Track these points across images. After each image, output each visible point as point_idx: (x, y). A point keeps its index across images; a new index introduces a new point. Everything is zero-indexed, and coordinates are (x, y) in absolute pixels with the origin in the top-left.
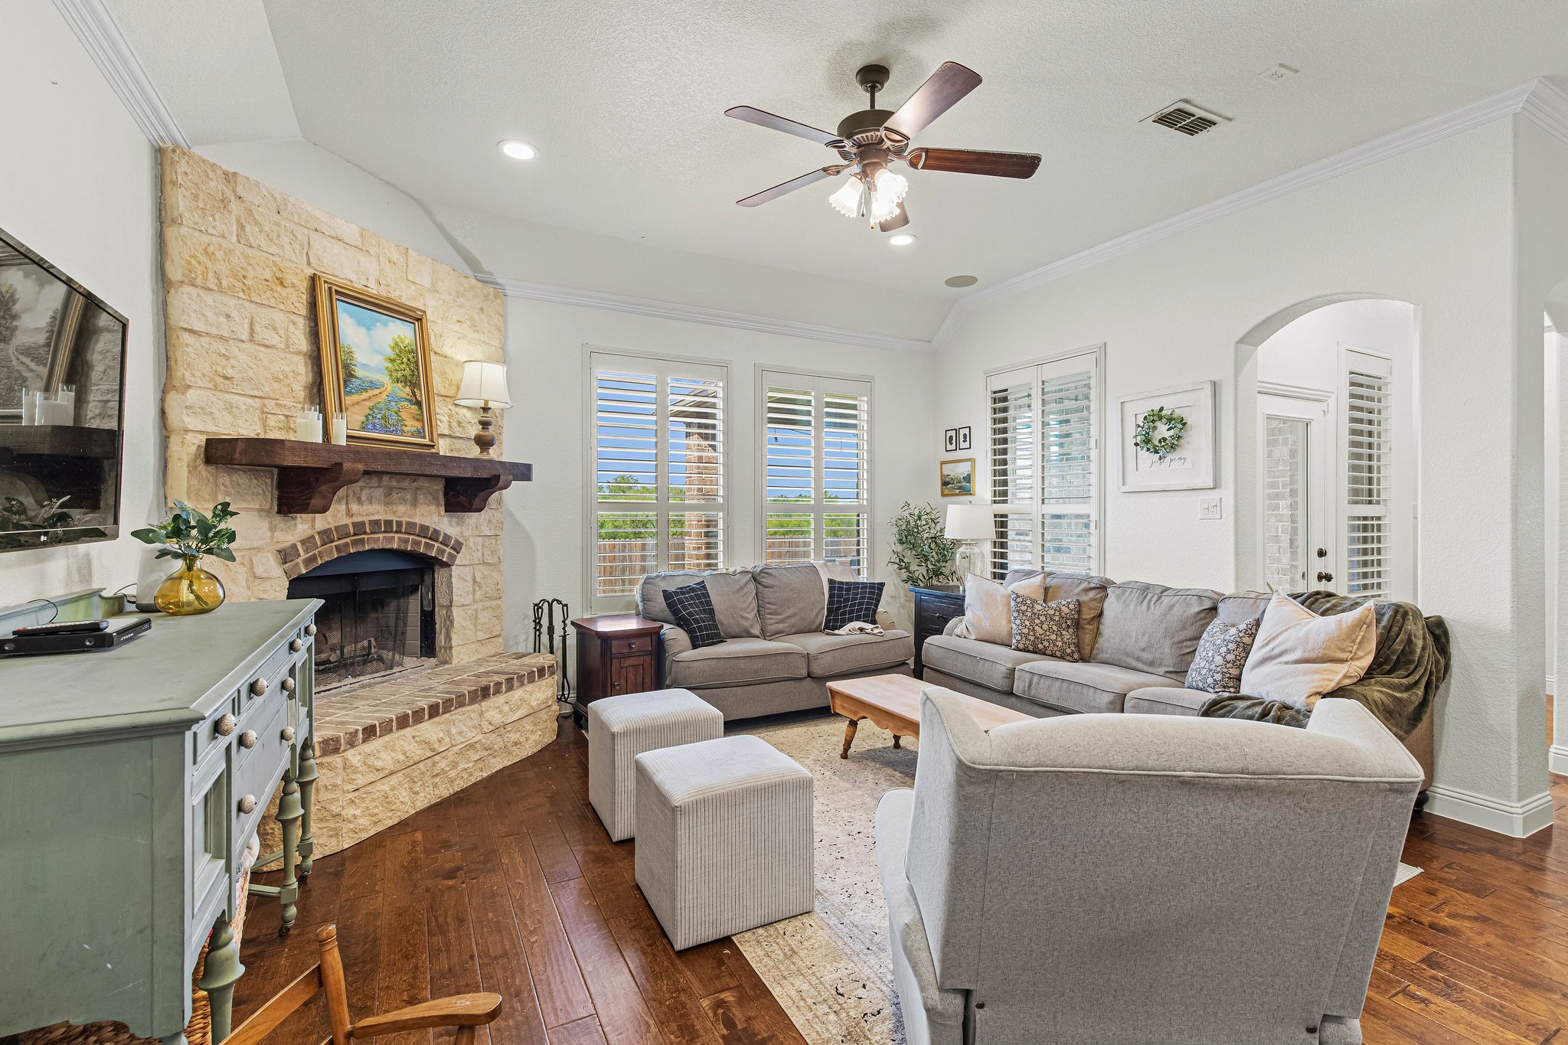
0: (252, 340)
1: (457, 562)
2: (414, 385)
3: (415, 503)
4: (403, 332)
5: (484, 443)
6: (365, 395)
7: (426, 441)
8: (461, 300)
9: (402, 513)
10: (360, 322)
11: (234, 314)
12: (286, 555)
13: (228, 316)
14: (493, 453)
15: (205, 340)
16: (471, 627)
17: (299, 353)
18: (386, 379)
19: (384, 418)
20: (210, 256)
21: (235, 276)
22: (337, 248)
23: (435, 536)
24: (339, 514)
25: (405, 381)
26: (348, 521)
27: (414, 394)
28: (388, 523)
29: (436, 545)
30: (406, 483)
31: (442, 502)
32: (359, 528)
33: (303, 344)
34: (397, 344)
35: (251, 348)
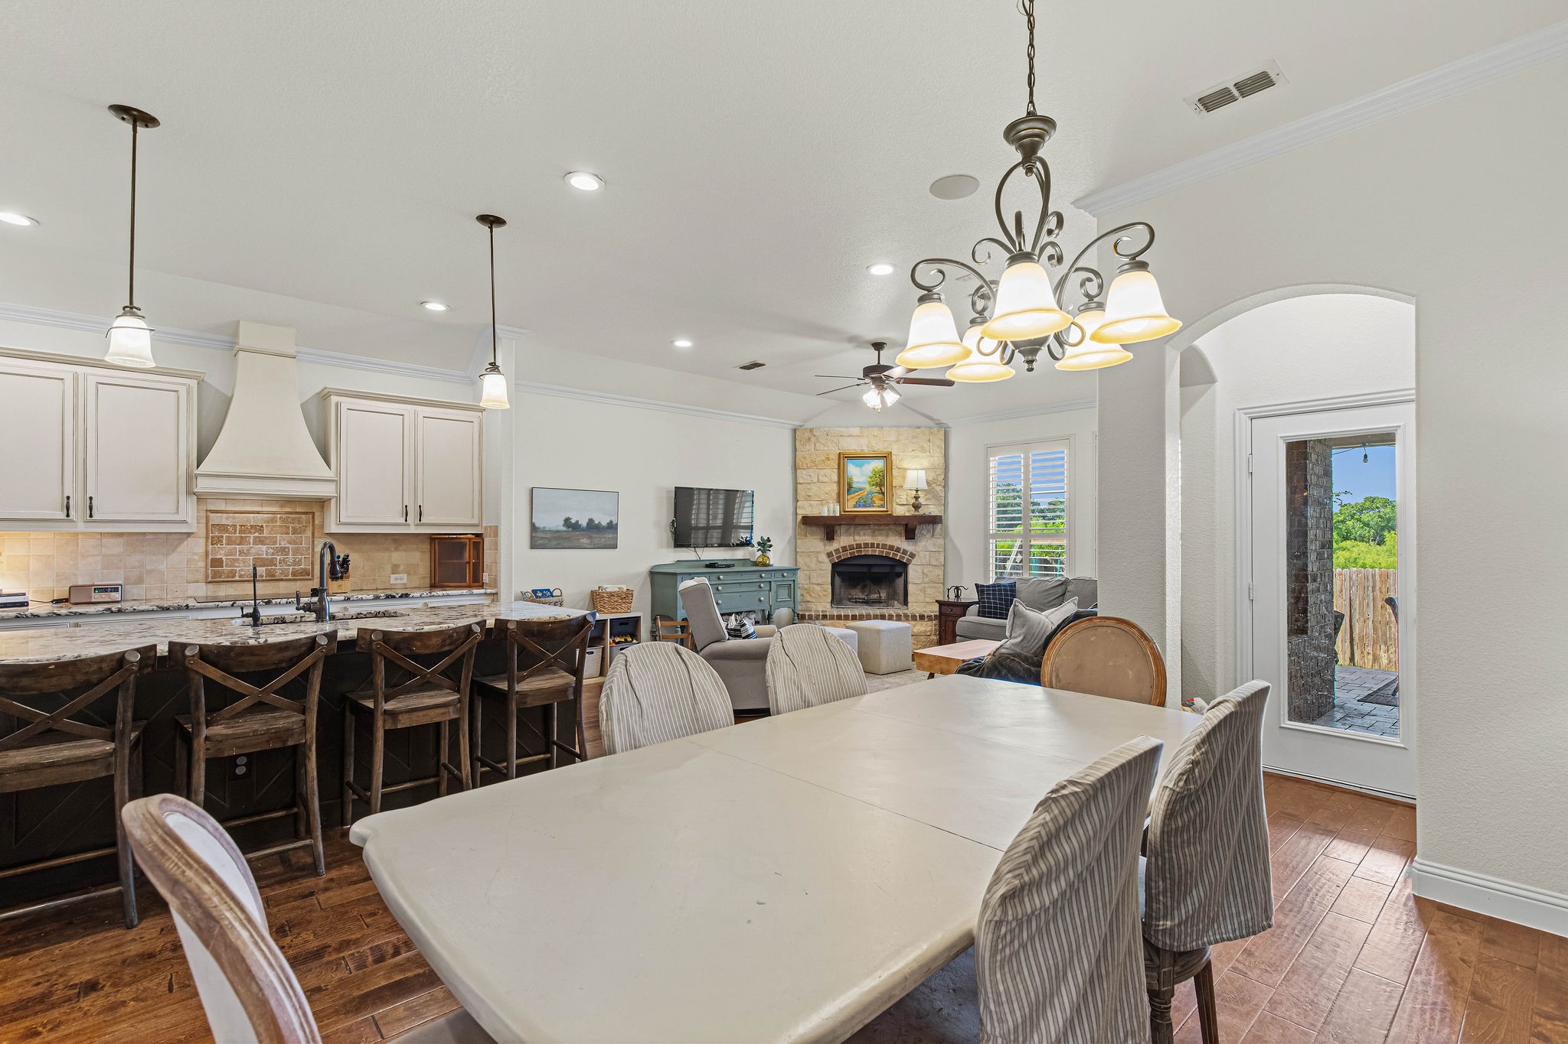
0: (818, 481)
1: (913, 563)
2: (880, 485)
3: (887, 536)
4: (879, 464)
5: (916, 507)
6: (857, 494)
7: (885, 509)
8: (914, 440)
9: (880, 539)
10: (857, 466)
11: (811, 474)
12: (829, 555)
13: (810, 476)
14: (922, 511)
15: (803, 485)
16: (922, 595)
17: (835, 482)
18: (867, 486)
19: (865, 502)
20: (805, 458)
21: (812, 462)
22: (849, 439)
23: (898, 550)
24: (845, 540)
25: (877, 485)
26: (854, 543)
27: (881, 489)
28: (872, 544)
29: (899, 554)
30: (883, 527)
31: (903, 534)
32: (859, 546)
33: (835, 478)
34: (874, 470)
35: (818, 484)
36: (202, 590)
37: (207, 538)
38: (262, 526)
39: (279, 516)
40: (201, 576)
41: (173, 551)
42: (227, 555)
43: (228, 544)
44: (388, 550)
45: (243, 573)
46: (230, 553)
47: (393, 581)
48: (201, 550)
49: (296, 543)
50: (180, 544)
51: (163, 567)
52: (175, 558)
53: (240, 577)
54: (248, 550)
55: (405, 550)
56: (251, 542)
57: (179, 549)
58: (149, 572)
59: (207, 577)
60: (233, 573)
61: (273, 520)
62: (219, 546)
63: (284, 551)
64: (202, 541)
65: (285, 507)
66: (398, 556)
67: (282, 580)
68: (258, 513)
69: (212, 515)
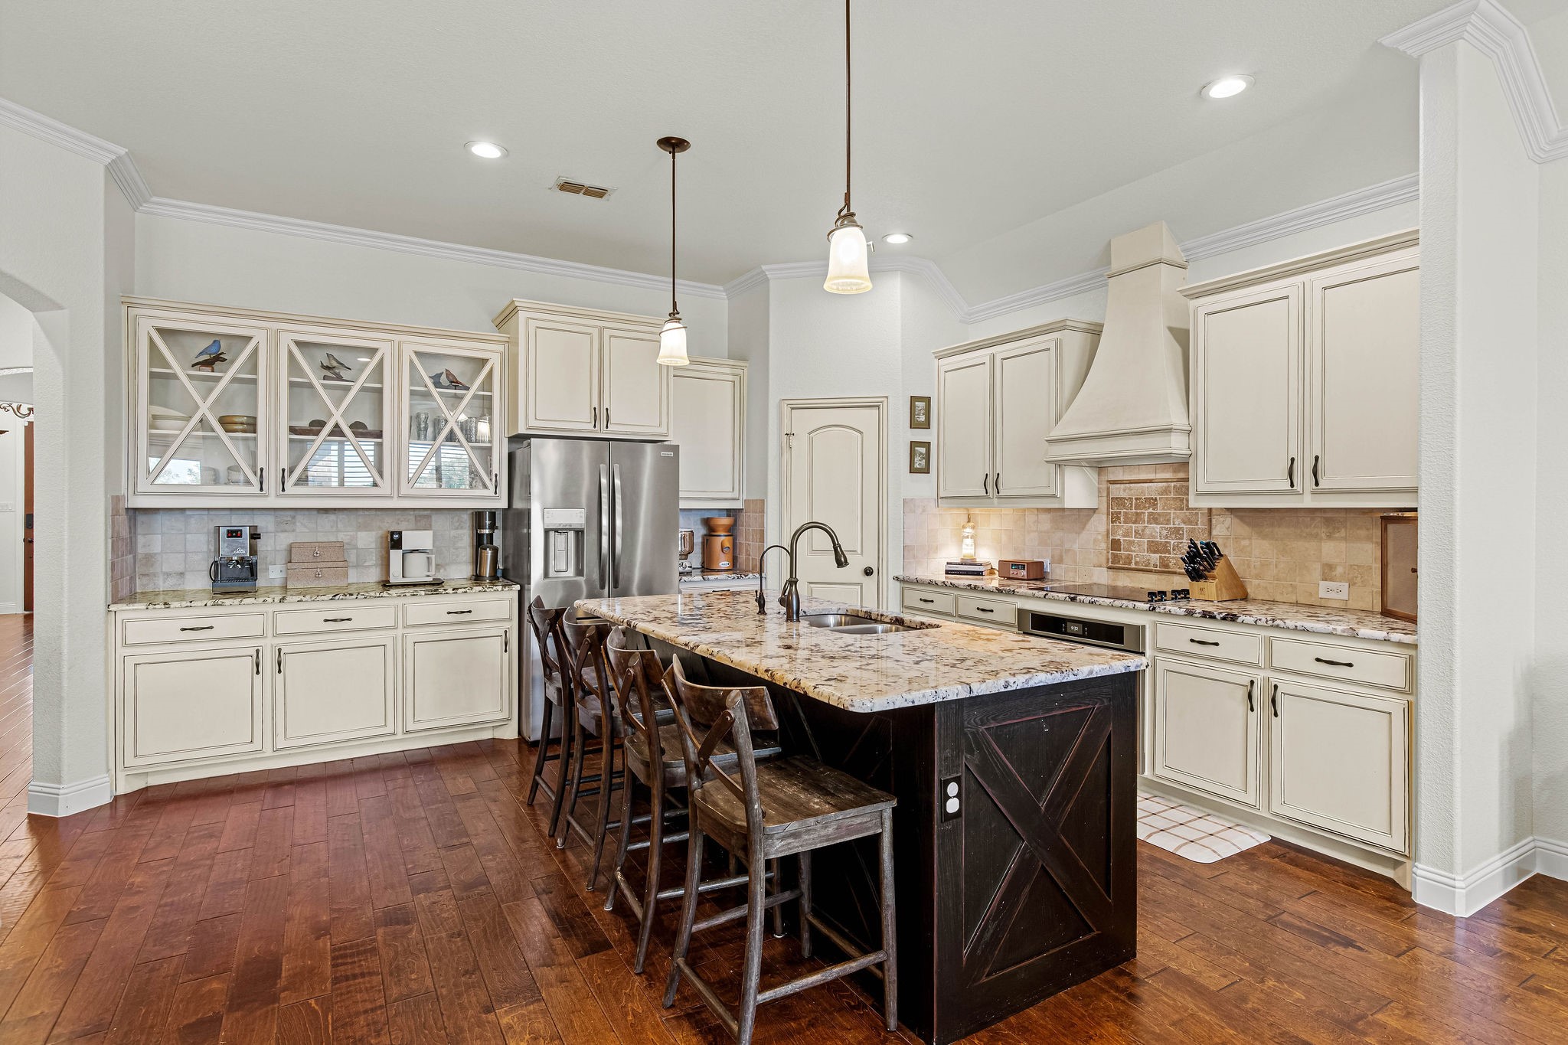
36: (1102, 577)
37: (1108, 514)
38: (1156, 498)
39: (1173, 484)
40: (1103, 560)
41: (1083, 528)
42: (1124, 536)
43: (1125, 522)
44: (1316, 536)
45: (1138, 559)
46: (1127, 534)
47: (1322, 594)
48: (1103, 529)
49: (1190, 522)
50: (1088, 520)
51: (1076, 547)
52: (1084, 535)
53: (1136, 564)
54: (1143, 531)
55: (1345, 539)
56: (1146, 520)
57: (1087, 527)
58: (1068, 551)
59: (1108, 562)
60: (1129, 559)
61: (1166, 491)
62: (1118, 524)
63: (1177, 532)
64: (1104, 517)
65: (1179, 471)
66: (1332, 549)
67: (1175, 573)
68: (1151, 481)
69: (1112, 487)
